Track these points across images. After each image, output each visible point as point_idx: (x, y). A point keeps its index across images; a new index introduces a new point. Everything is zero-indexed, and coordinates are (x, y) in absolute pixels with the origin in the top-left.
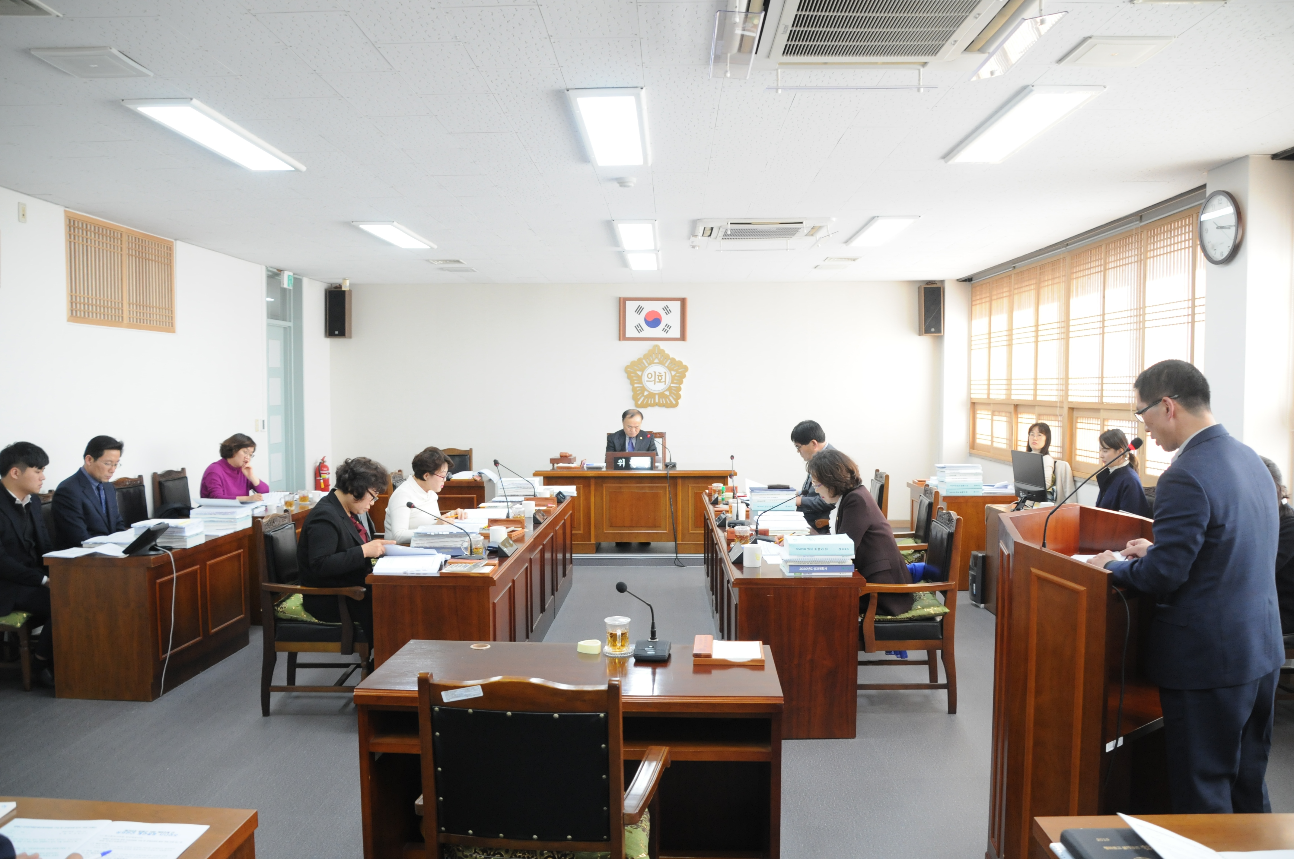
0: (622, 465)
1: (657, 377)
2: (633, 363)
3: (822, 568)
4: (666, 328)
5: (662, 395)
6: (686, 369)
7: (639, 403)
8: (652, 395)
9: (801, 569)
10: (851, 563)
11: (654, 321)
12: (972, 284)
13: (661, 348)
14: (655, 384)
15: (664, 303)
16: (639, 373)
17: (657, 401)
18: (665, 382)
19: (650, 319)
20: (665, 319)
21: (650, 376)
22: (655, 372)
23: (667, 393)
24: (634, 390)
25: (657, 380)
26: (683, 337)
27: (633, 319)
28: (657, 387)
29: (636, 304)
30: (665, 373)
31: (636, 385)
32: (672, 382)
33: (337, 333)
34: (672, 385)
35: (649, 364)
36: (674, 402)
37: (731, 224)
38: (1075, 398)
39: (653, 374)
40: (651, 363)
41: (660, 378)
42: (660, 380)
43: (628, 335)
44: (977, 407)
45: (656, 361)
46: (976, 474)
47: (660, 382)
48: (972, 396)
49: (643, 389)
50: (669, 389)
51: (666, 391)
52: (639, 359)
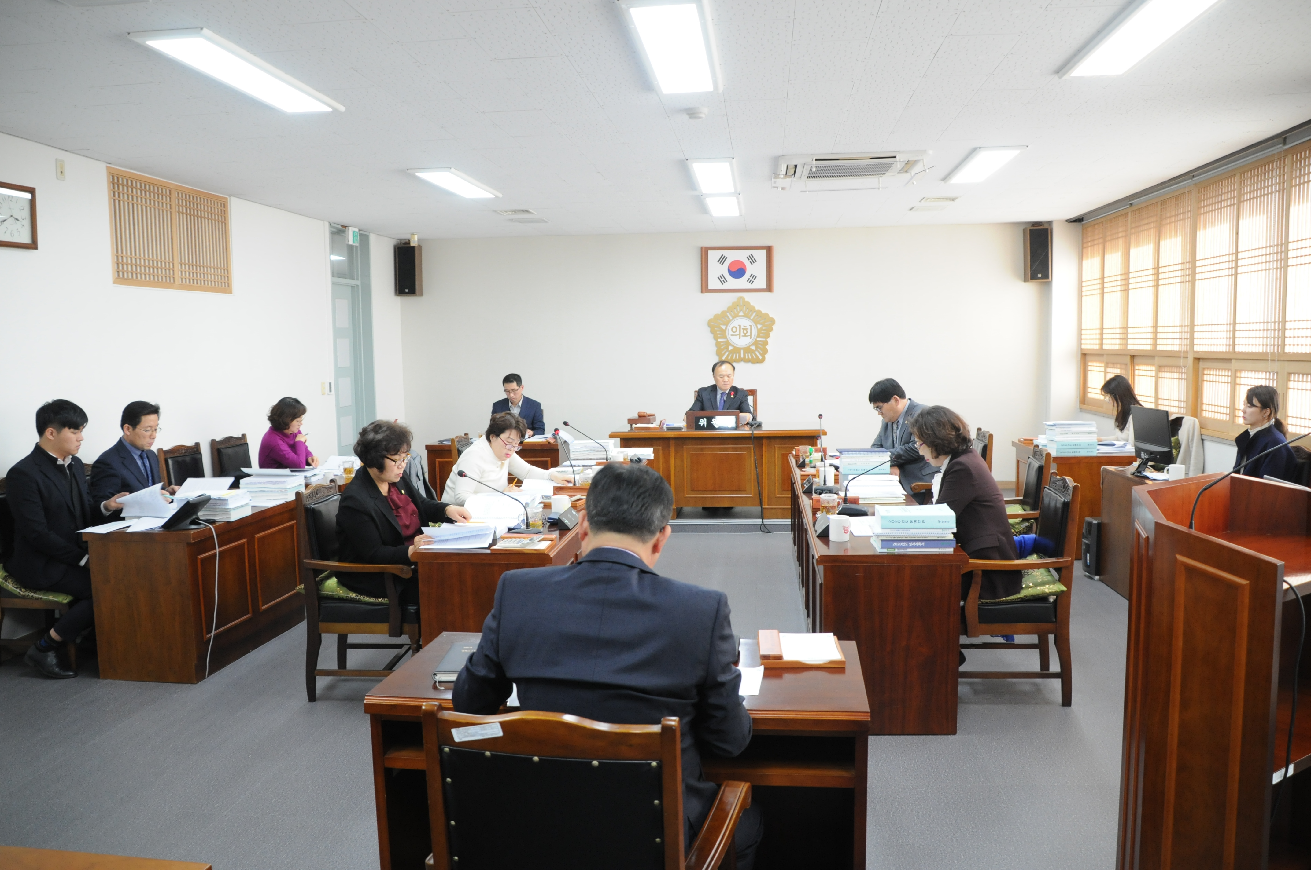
0: (704, 425)
1: (742, 330)
2: (716, 317)
3: (919, 544)
4: (751, 278)
5: (747, 350)
6: (773, 321)
7: (724, 358)
8: (737, 350)
9: (895, 544)
10: (951, 537)
12: (1082, 225)
13: (746, 300)
14: (740, 338)
15: (748, 252)
16: (724, 327)
17: (742, 356)
18: (751, 335)
19: (734, 269)
20: (750, 269)
21: (734, 330)
22: (740, 326)
23: (753, 348)
24: (718, 345)
25: (742, 334)
26: (769, 288)
27: (716, 270)
28: (742, 342)
29: (719, 253)
30: (751, 326)
31: (719, 340)
32: (758, 336)
33: (407, 290)
34: (758, 339)
35: (734, 318)
36: (761, 358)
37: (816, 160)
38: (1202, 346)
39: (738, 328)
40: (736, 316)
41: (745, 332)
42: (745, 334)
43: (711, 287)
44: (1088, 358)
45: (741, 314)
46: (1090, 433)
47: (745, 336)
48: (1083, 347)
49: (728, 344)
50: (756, 343)
51: (752, 345)
52: (723, 312)
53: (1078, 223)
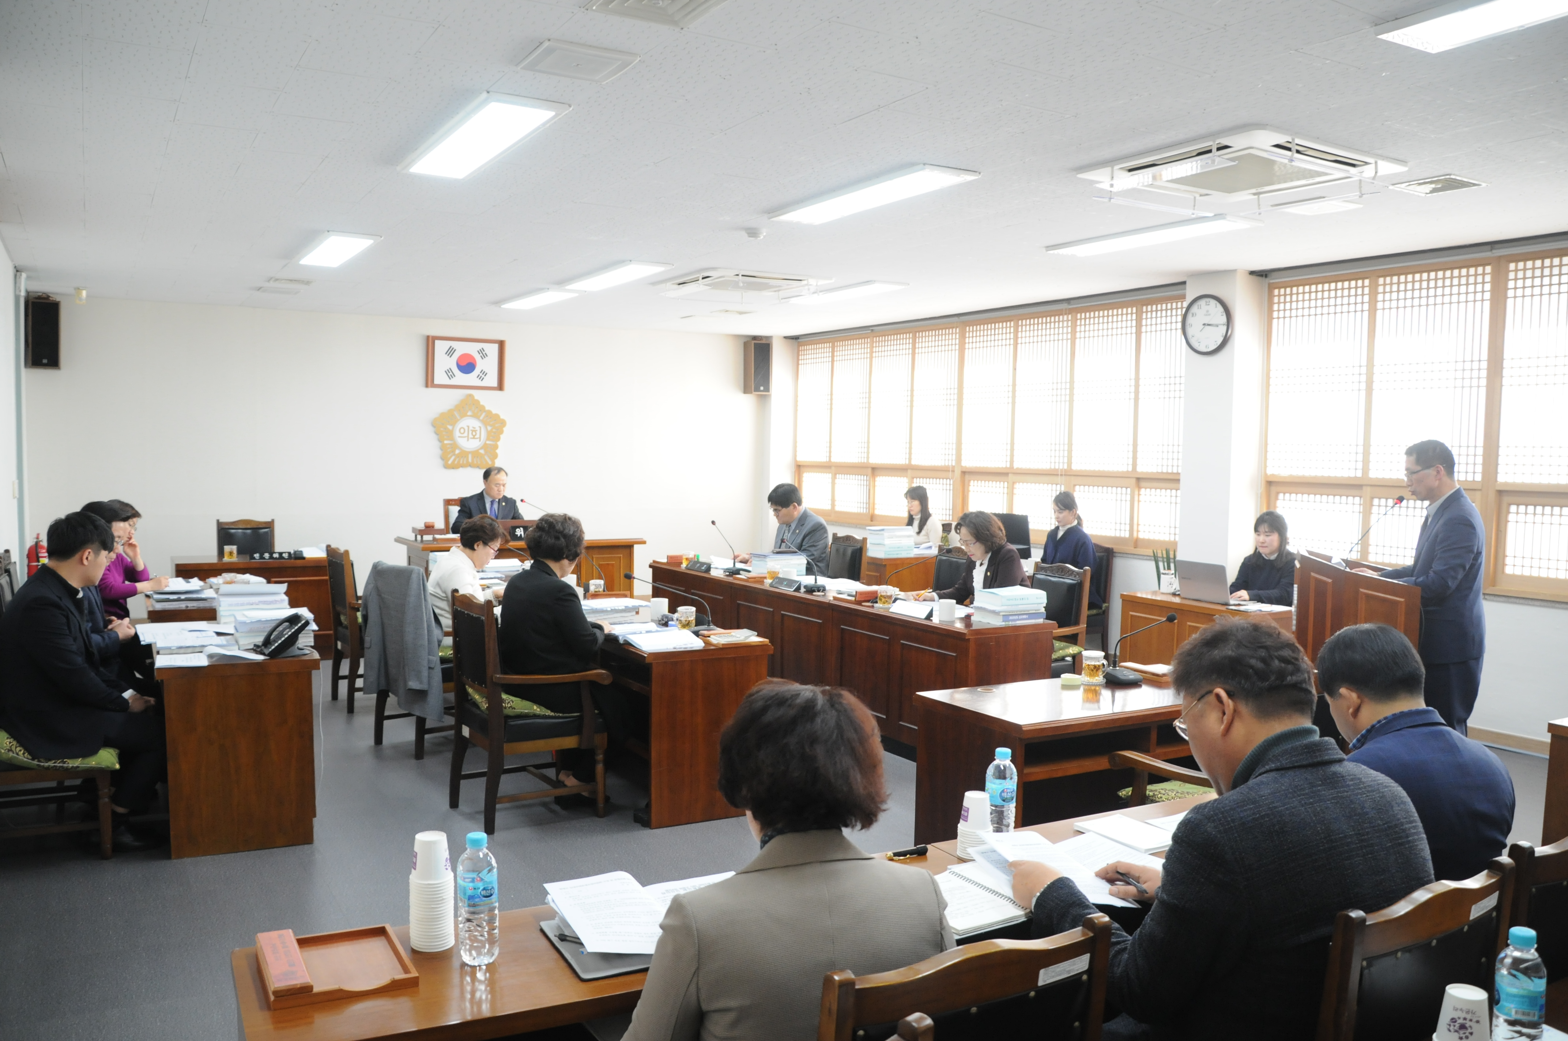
0: (521, 535)
1: (470, 432)
2: (442, 415)
4: (481, 375)
5: (475, 454)
6: (503, 423)
7: (450, 462)
8: (464, 454)
10: (1043, 610)
11: (467, 366)
12: (799, 342)
13: (476, 398)
14: (468, 440)
15: (479, 346)
16: (450, 427)
17: (470, 460)
18: (480, 438)
19: (464, 363)
20: (480, 365)
21: (462, 431)
22: (468, 427)
23: (482, 451)
24: (443, 448)
25: (471, 436)
26: (500, 387)
27: (444, 363)
28: (470, 445)
29: (447, 344)
30: (480, 427)
31: (446, 442)
32: (488, 439)
33: (45, 361)
34: (488, 442)
35: (462, 417)
36: (490, 463)
39: (466, 429)
40: (463, 415)
41: (474, 433)
42: (474, 436)
43: (437, 381)
44: (802, 469)
45: (469, 413)
47: (474, 438)
48: (798, 459)
49: (455, 446)
50: (485, 447)
51: (481, 448)
52: (450, 411)
53: (794, 340)
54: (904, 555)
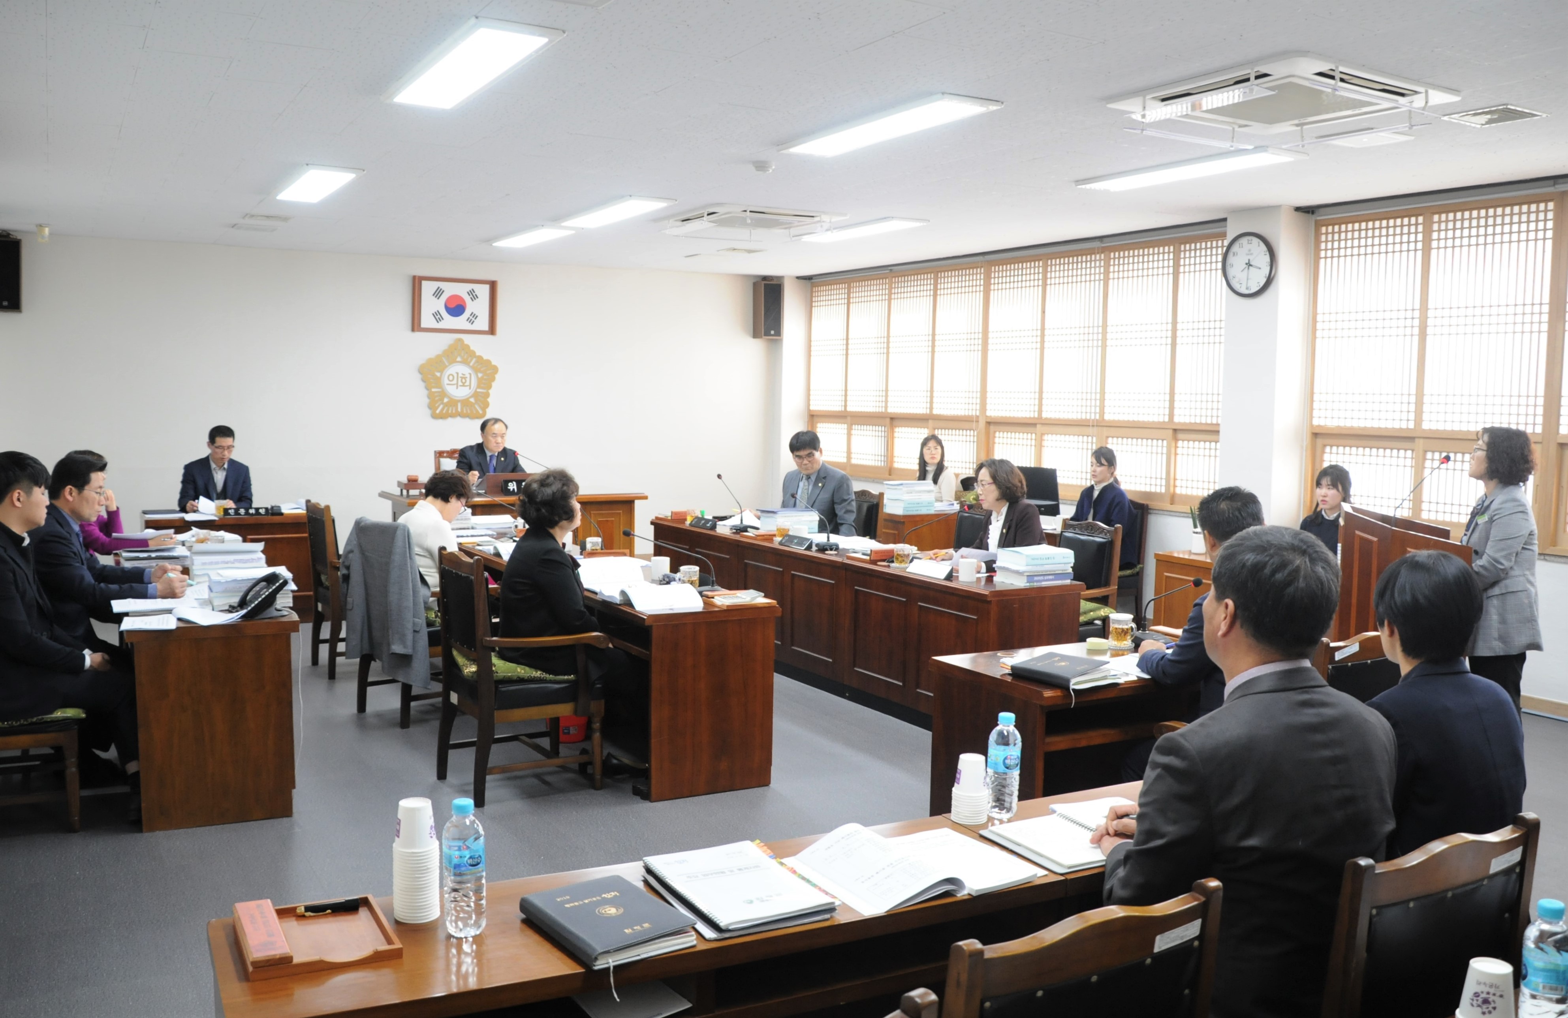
0: (514, 489)
1: (460, 379)
4: (471, 317)
5: (465, 402)
6: (495, 369)
7: (438, 412)
8: (453, 402)
10: (1070, 570)
11: (456, 308)
12: (812, 283)
13: (466, 342)
14: (457, 388)
15: (470, 286)
16: (438, 374)
17: (459, 410)
19: (452, 305)
20: (471, 307)
21: (451, 378)
22: (457, 373)
23: (472, 400)
24: (431, 396)
25: (460, 383)
26: (492, 330)
27: (431, 305)
28: (460, 393)
29: (435, 285)
30: (470, 374)
31: (433, 390)
32: (479, 386)
33: (5, 303)
34: (478, 390)
36: (481, 412)
38: (993, 412)
39: (455, 375)
41: (464, 381)
42: (464, 383)
43: (424, 325)
44: (817, 419)
45: (459, 359)
47: (464, 386)
48: (812, 408)
49: (443, 394)
50: (475, 395)
51: (471, 397)
52: (438, 356)
53: (807, 281)
54: (924, 511)
